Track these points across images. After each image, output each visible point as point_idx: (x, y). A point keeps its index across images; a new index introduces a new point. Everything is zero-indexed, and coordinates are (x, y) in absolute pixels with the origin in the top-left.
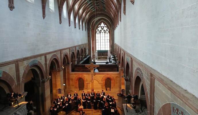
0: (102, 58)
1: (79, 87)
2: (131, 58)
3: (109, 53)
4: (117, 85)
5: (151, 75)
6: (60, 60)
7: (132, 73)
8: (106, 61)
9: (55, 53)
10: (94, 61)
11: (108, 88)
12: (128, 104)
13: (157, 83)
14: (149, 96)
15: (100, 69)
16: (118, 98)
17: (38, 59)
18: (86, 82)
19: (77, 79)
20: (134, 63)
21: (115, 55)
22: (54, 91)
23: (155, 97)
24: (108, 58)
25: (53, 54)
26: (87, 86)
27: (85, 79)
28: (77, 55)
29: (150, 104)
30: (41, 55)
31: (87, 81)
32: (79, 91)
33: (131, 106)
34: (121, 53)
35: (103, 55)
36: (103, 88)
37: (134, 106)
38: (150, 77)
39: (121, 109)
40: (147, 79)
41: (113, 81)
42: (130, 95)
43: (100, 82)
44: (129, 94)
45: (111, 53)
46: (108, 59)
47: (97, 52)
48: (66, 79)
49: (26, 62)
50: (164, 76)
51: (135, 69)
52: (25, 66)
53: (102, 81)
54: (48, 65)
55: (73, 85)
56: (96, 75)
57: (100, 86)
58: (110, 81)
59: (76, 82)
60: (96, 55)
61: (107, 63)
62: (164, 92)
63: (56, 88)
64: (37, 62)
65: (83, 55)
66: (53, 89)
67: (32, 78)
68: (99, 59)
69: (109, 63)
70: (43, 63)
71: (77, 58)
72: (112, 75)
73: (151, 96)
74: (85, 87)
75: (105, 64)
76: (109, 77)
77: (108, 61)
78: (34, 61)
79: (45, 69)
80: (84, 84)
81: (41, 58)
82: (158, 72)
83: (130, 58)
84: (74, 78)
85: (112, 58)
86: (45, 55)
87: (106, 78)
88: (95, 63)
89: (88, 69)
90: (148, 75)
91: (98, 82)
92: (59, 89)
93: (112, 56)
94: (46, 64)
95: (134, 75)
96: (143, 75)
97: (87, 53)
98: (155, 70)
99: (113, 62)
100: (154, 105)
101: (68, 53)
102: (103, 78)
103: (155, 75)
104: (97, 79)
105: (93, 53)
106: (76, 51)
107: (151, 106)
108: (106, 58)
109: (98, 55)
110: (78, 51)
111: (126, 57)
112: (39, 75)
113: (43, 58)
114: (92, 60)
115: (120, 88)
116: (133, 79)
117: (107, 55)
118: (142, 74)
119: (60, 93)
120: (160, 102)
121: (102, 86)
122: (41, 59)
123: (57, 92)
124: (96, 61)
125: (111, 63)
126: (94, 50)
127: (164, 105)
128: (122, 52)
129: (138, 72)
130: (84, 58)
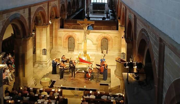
0: (98, 12)
1: (68, 47)
2: (135, 16)
3: (107, 7)
4: (116, 46)
5: (161, 40)
6: (47, 13)
7: (135, 34)
8: (102, 16)
9: (41, 6)
10: (88, 16)
11: (105, 51)
12: (129, 74)
13: (167, 51)
14: (157, 66)
15: (95, 26)
16: (116, 64)
17: (21, 12)
18: (77, 42)
19: (67, 38)
20: (138, 22)
21: (114, 9)
22: (38, 52)
23: (165, 69)
24: (105, 12)
25: (38, 6)
26: (78, 47)
27: (77, 38)
28: (68, 8)
29: (157, 77)
30: (24, 7)
31: (78, 40)
32: (68, 52)
33: (133, 76)
34: (122, 8)
35: (99, 9)
36: (99, 50)
37: (137, 76)
38: (159, 42)
39: (121, 78)
40: (155, 43)
41: (111, 41)
42: (133, 62)
43: (95, 42)
44: (131, 61)
45: (109, 6)
46: (105, 14)
47: (92, 4)
48: (53, 37)
49: (6, 16)
50: (177, 43)
51: (139, 30)
52: (4, 21)
53: (97, 41)
54: (32, 20)
55: (61, 45)
56: (89, 34)
57: (94, 47)
58: (107, 41)
59: (65, 41)
60: (91, 8)
61: (104, 18)
62: (177, 63)
63: (40, 48)
64: (19, 16)
65: (75, 8)
66: (37, 49)
67: (12, 34)
68: (94, 13)
69: (107, 19)
70: (26, 16)
71: (68, 11)
72: (109, 34)
73: (159, 67)
74: (76, 48)
75: (101, 19)
76: (106, 36)
77: (105, 16)
78: (15, 14)
79: (28, 24)
80: (74, 44)
81: (24, 10)
82: (169, 37)
83: (133, 16)
84: (63, 37)
85: (110, 13)
86: (29, 7)
87: (103, 38)
88: (89, 18)
89: (80, 26)
90: (156, 39)
91: (92, 42)
92: (44, 49)
93: (110, 11)
94: (30, 18)
95: (137, 37)
96: (149, 39)
97: (80, 5)
98: (165, 35)
99: (111, 17)
100: (163, 78)
101: (58, 5)
102: (98, 38)
103: (165, 41)
104: (90, 39)
105: (87, 6)
106: (66, 3)
107: (159, 80)
108: (103, 13)
109: (94, 8)
110: (69, 3)
111: (128, 13)
112: (21, 32)
113: (27, 11)
114: (86, 15)
115: (120, 50)
116: (137, 42)
117: (104, 9)
118: (148, 36)
119: (45, 54)
120: (171, 76)
121: (97, 47)
122: (24, 13)
123: (41, 52)
124: (90, 16)
125: (109, 19)
126: (89, 2)
127: (176, 80)
128: (123, 6)
129: (143, 34)
130: (76, 12)
